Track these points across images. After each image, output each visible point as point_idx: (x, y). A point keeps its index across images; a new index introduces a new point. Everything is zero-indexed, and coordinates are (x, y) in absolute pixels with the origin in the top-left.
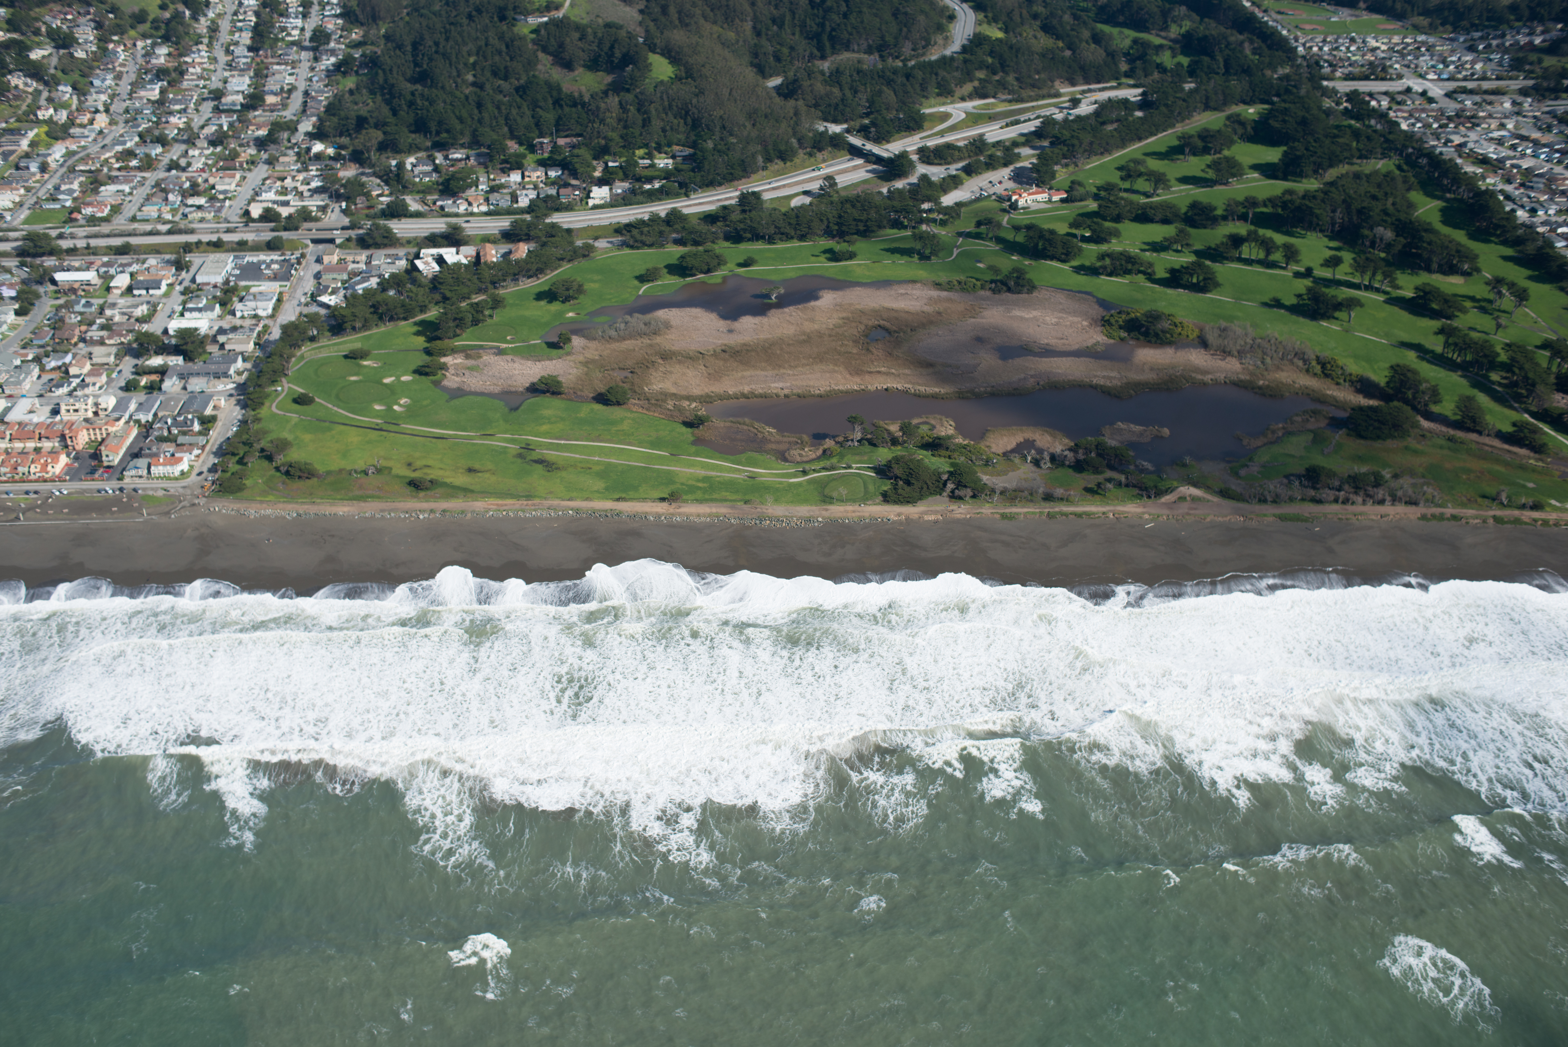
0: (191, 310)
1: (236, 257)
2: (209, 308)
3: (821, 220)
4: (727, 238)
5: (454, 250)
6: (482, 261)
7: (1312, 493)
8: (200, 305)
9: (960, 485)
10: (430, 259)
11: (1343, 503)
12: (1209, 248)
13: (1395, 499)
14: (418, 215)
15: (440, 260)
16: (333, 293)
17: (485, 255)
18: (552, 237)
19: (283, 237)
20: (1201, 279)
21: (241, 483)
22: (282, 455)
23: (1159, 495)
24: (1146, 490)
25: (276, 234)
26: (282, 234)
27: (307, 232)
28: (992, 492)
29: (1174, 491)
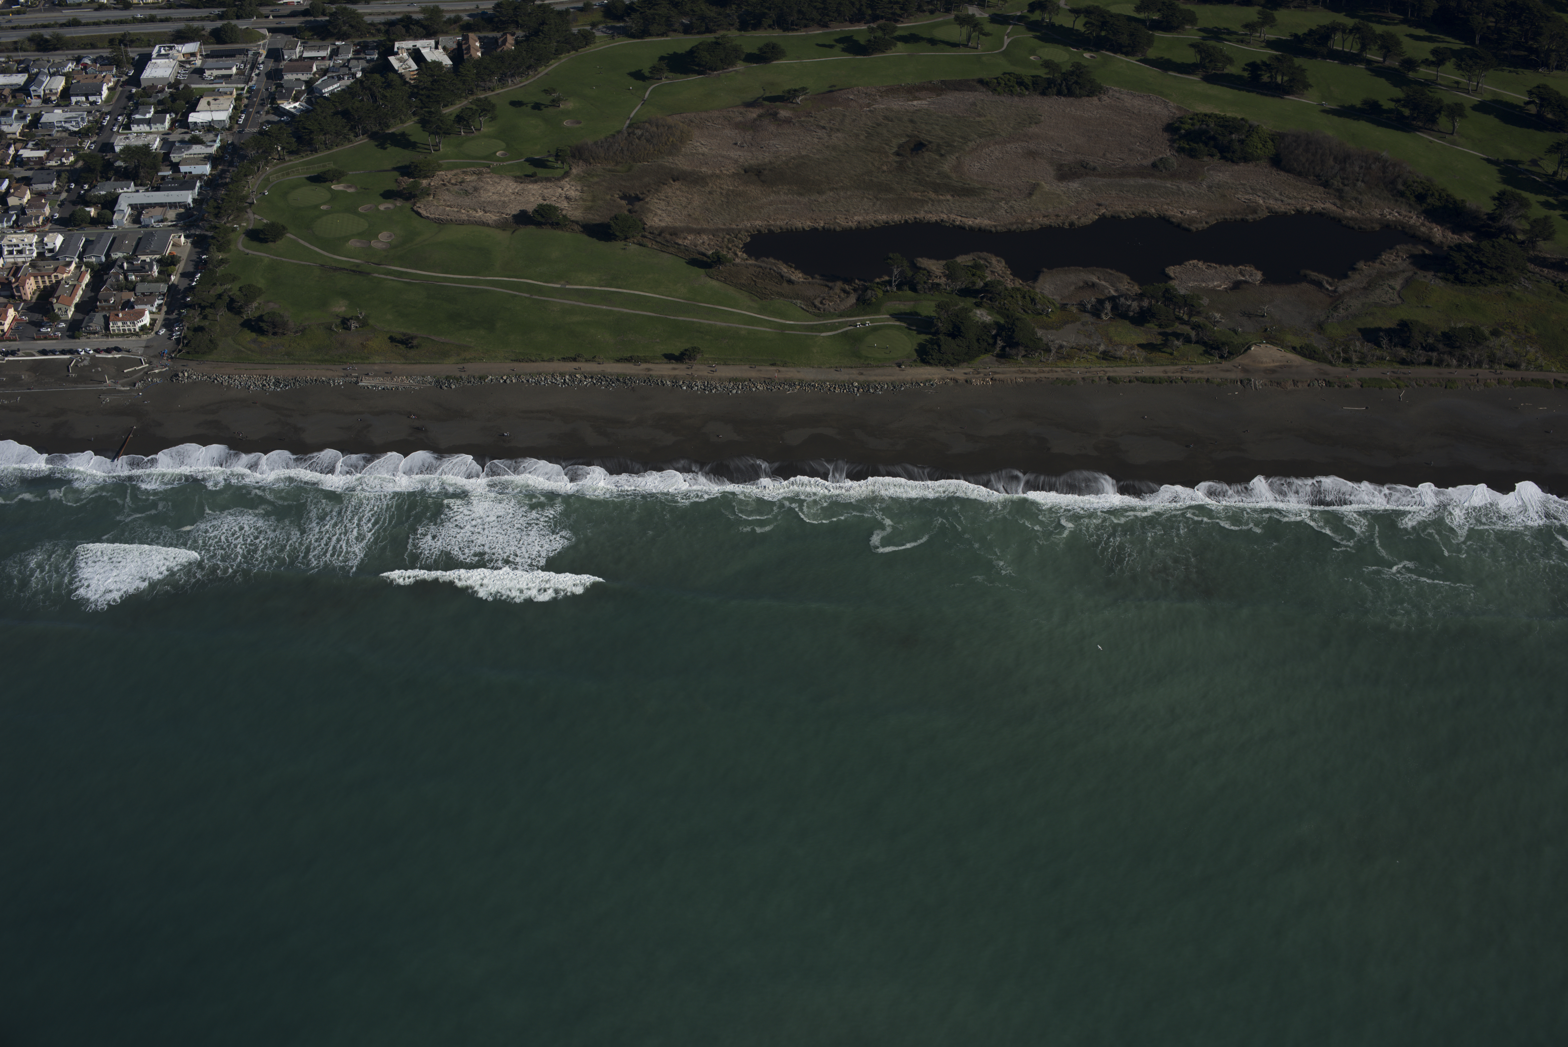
0: (139, 122)
2: (159, 117)
3: (852, 3)
4: (742, 24)
5: (432, 42)
6: (466, 57)
7: (1403, 353)
8: (148, 116)
9: (1012, 343)
10: (405, 55)
11: (1437, 365)
12: (1296, 37)
13: (1492, 360)
15: (417, 55)
16: (296, 99)
17: (468, 49)
18: (543, 23)
19: (235, 26)
20: (1286, 78)
21: (211, 341)
22: (255, 304)
23: (1232, 354)
24: (1218, 348)
25: (225, 22)
26: (234, 22)
27: (264, 20)
28: (1048, 350)
29: (1249, 348)
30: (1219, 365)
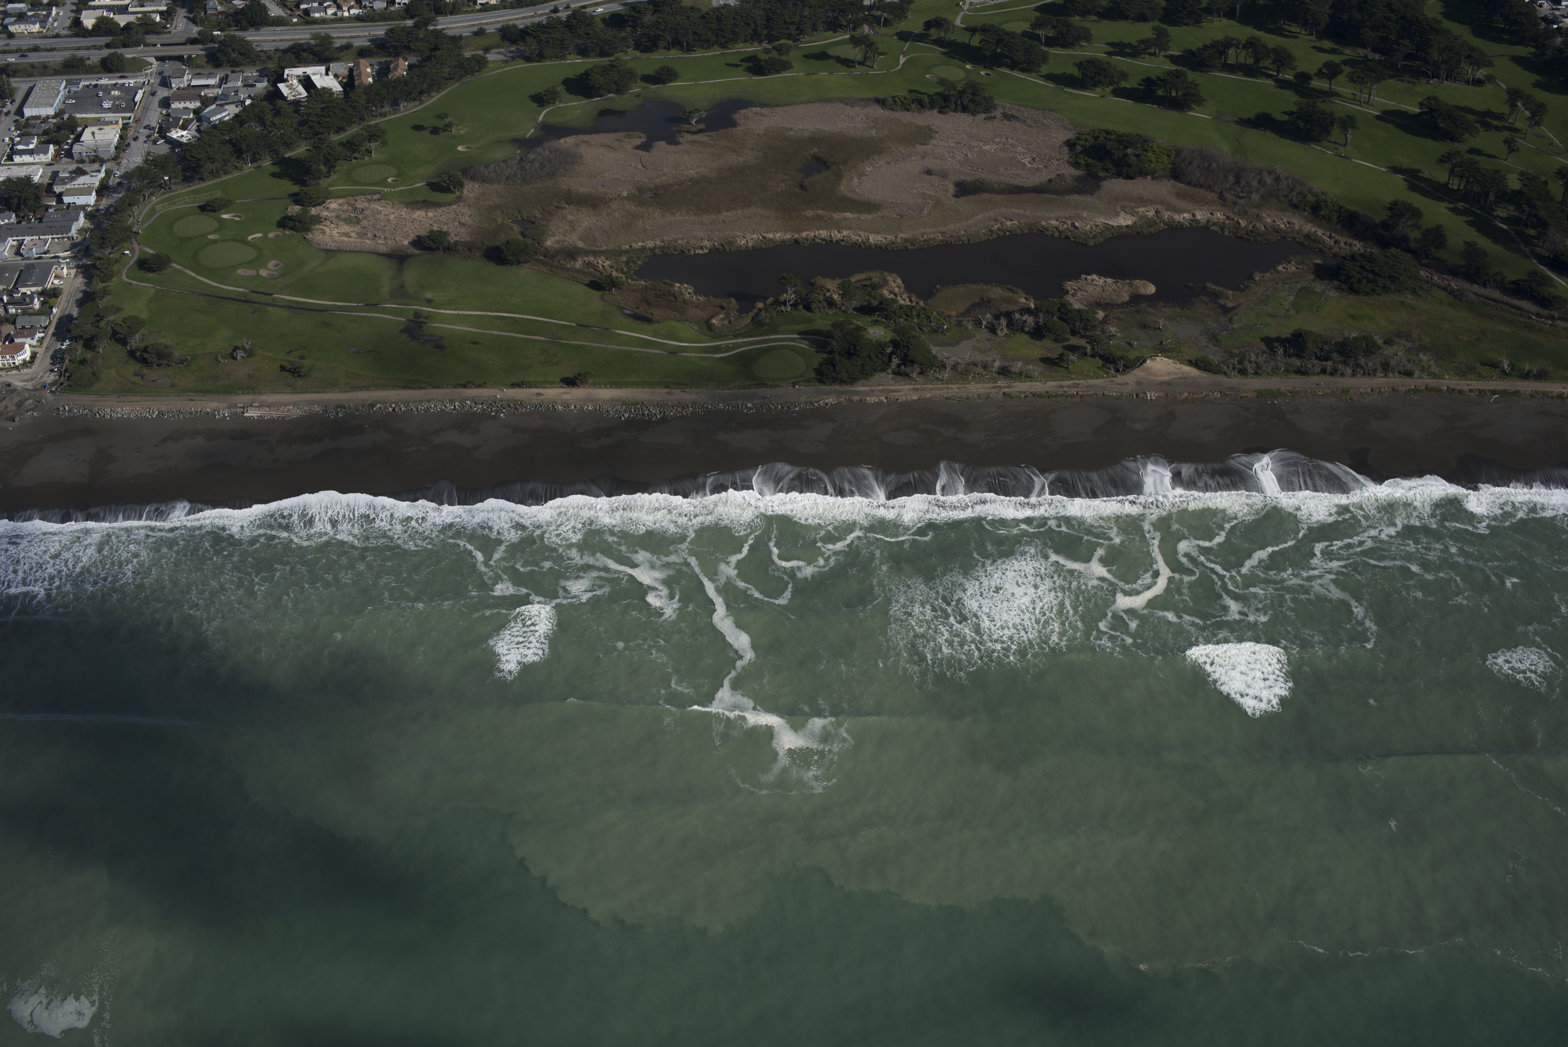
0: (22, 153)
1: (69, 83)
2: (41, 149)
3: (747, 24)
4: (638, 46)
5: (322, 69)
6: (356, 83)
7: (1298, 363)
8: (31, 146)
9: (907, 361)
10: (295, 82)
11: (1331, 374)
12: (1191, 52)
13: (1386, 368)
14: (279, 22)
15: (307, 82)
16: (184, 128)
17: (359, 75)
18: (436, 49)
19: (121, 54)
20: (1180, 93)
21: (93, 373)
22: (137, 337)
23: (1128, 368)
24: (1114, 362)
25: (112, 51)
26: (120, 51)
27: (151, 48)
28: (944, 366)
29: (1144, 361)
30: (1115, 379)
